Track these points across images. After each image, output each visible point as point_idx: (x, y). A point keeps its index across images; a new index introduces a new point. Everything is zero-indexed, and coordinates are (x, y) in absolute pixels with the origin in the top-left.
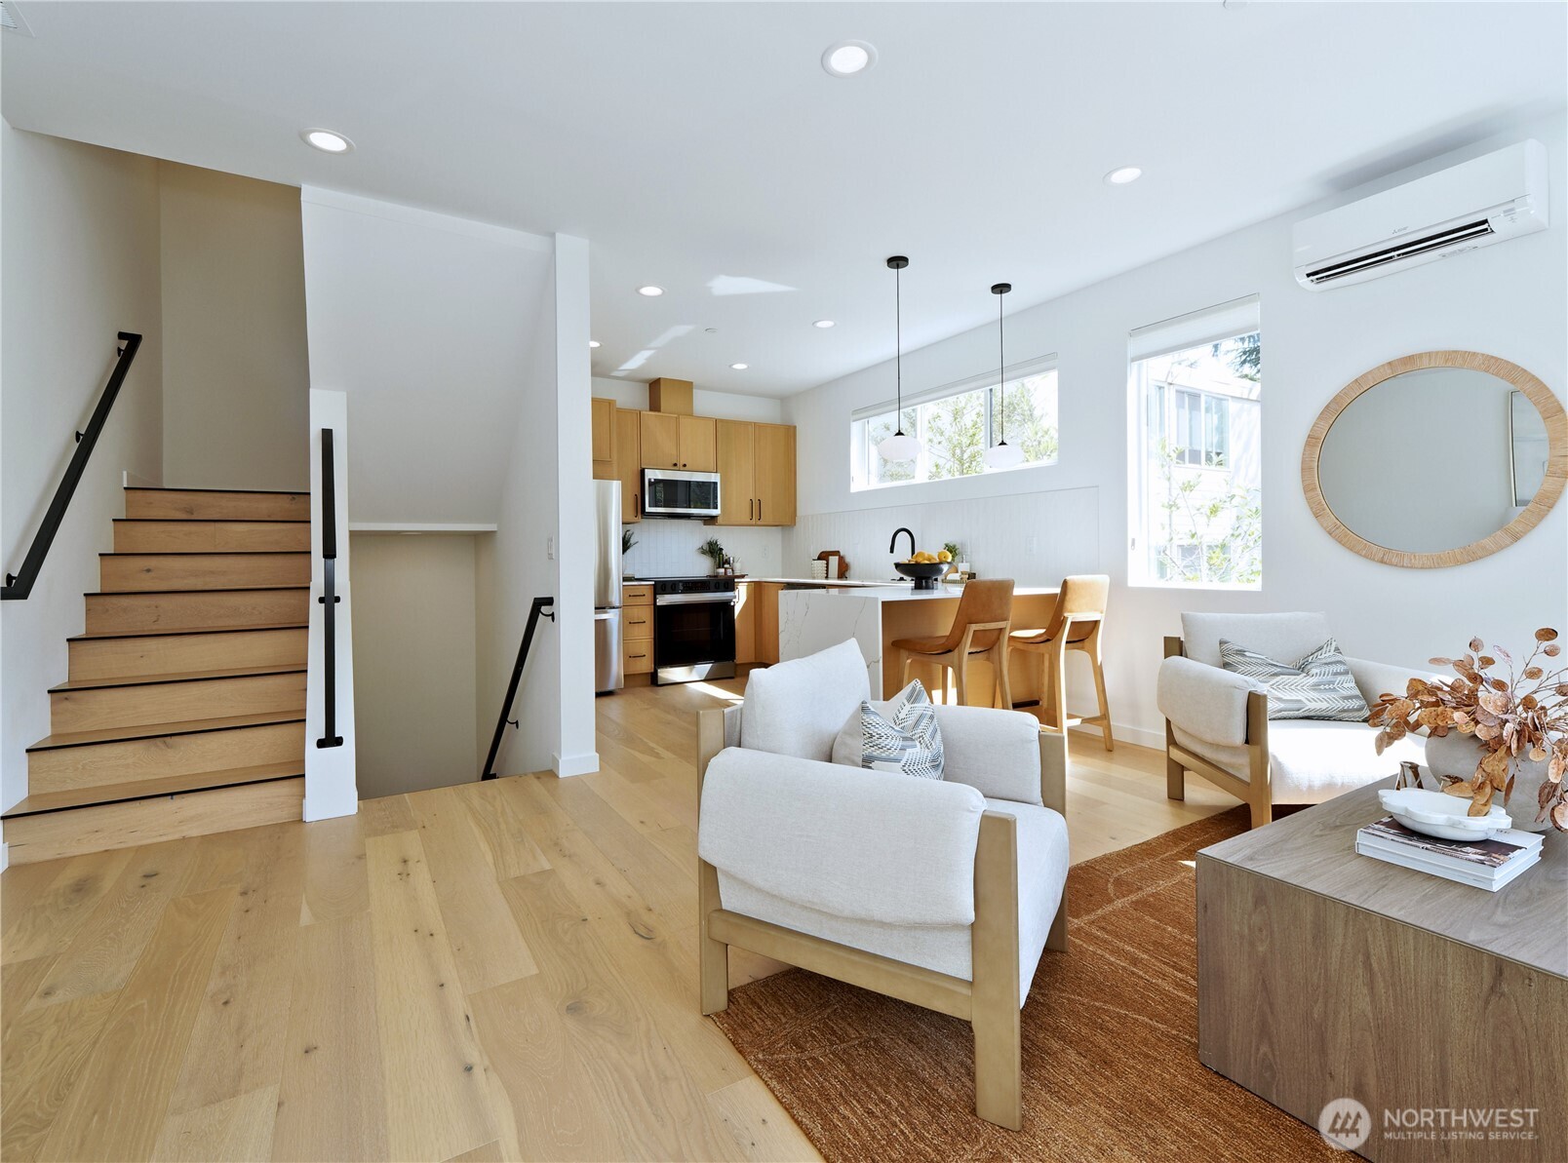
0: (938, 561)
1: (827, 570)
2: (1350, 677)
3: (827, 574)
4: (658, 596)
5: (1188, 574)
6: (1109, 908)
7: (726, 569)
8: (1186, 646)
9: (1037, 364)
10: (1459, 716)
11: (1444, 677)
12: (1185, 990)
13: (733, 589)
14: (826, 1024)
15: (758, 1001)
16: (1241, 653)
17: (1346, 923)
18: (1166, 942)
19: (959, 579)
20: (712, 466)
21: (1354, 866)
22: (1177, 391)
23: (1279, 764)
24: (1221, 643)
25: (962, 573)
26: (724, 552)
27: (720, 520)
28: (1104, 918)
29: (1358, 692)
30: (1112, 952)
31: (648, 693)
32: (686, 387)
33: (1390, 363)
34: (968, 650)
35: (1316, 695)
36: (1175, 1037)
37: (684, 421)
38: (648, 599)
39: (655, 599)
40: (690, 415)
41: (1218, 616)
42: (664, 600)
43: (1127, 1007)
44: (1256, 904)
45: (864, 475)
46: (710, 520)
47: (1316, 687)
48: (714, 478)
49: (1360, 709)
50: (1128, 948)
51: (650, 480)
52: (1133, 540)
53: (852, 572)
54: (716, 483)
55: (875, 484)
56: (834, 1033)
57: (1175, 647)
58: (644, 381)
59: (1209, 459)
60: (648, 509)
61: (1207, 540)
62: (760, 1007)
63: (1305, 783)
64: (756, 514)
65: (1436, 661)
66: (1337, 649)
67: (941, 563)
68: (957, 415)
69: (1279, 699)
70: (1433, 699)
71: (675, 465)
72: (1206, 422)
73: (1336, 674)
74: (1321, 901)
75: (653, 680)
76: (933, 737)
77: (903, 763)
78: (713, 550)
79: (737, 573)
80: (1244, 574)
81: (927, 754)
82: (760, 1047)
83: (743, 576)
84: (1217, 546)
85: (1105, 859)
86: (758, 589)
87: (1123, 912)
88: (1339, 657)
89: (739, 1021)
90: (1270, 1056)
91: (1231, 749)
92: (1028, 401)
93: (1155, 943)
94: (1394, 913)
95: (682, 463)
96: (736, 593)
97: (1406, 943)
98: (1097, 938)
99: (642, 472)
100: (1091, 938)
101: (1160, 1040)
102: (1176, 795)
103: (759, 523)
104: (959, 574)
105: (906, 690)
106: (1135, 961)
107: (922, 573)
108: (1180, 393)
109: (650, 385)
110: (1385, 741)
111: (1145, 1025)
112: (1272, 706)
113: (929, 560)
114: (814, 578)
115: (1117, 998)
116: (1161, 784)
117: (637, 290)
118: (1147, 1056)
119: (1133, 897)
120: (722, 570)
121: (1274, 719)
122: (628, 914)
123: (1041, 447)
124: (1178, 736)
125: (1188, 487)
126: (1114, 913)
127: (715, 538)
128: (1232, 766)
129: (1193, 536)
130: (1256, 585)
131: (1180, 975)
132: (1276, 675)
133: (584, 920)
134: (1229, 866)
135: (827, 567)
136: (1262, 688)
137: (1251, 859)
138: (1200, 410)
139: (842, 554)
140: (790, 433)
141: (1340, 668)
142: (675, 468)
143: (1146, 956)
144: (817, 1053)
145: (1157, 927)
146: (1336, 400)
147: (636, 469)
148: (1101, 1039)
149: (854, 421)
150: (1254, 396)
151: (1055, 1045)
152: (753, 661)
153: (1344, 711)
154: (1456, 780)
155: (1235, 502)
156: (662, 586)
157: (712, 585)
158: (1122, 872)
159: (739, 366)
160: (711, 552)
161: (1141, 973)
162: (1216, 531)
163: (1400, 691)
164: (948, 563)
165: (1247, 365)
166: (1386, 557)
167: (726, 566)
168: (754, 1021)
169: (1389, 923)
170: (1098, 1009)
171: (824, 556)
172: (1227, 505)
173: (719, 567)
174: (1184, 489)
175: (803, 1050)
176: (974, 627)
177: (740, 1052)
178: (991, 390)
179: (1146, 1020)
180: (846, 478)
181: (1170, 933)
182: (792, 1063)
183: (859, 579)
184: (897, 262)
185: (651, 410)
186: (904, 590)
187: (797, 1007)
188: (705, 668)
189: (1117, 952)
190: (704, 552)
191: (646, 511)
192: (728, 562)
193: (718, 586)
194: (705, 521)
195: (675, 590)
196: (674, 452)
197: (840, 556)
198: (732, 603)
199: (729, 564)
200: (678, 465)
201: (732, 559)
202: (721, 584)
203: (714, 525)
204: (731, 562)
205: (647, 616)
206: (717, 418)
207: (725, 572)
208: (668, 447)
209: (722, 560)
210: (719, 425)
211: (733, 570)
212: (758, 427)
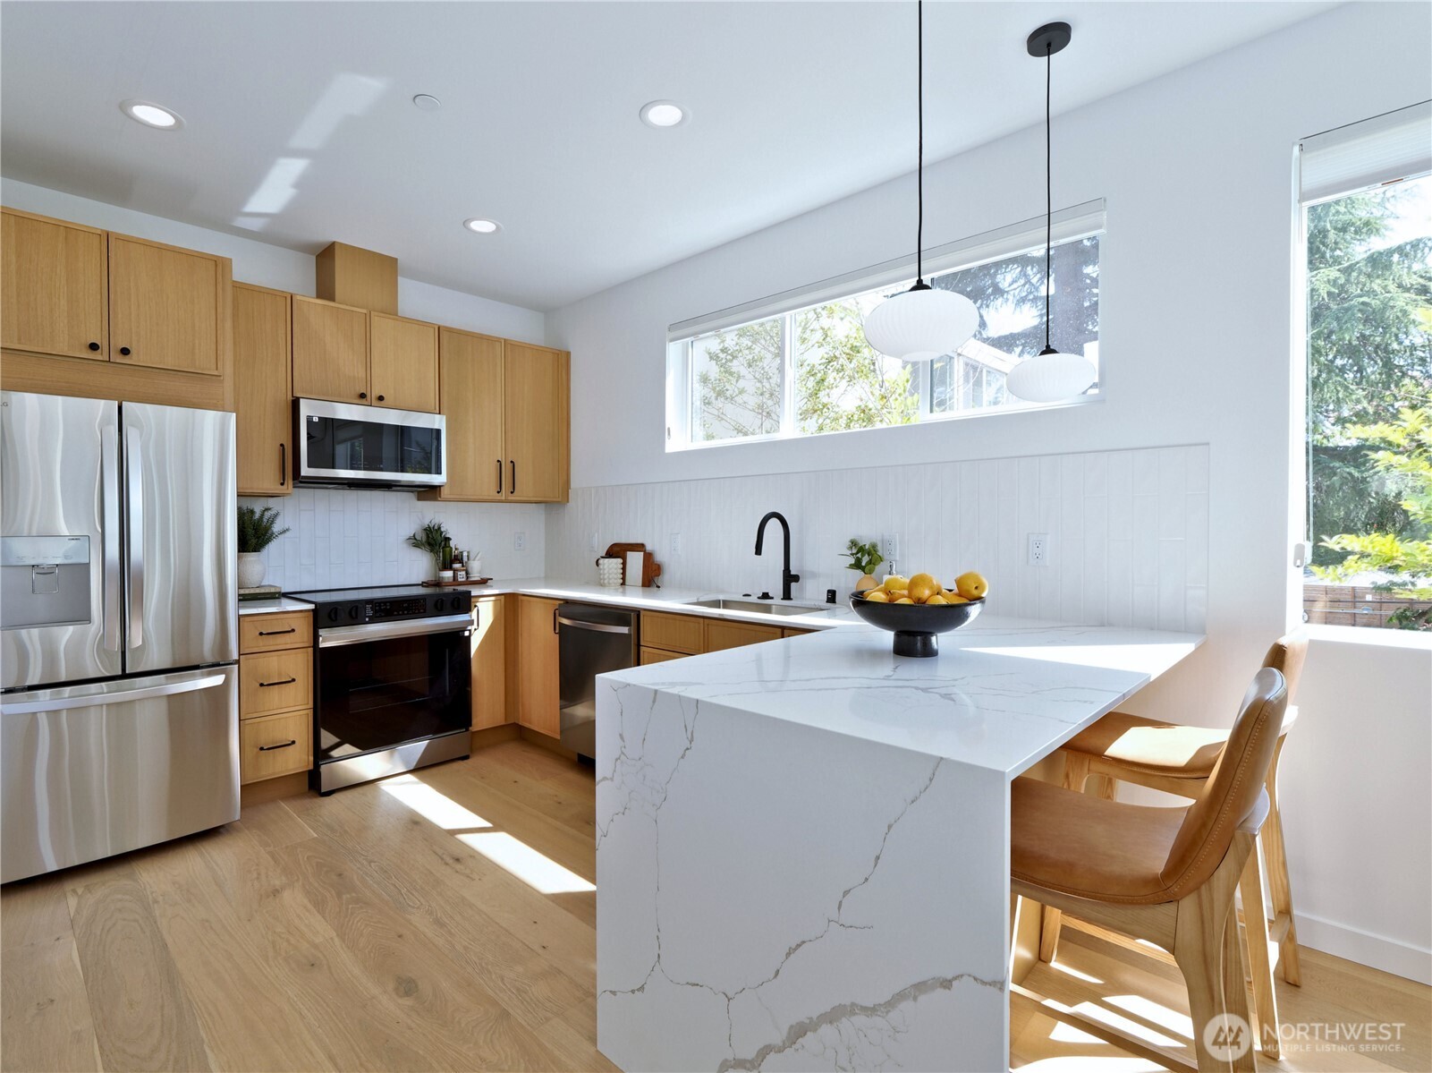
1: (624, 573)
3: (624, 579)
4: (322, 632)
7: (455, 571)
13: (468, 610)
20: (432, 399)
26: (452, 544)
27: (445, 492)
31: (304, 808)
32: (386, 267)
37: (381, 325)
38: (303, 635)
39: (316, 639)
40: (391, 311)
42: (333, 638)
45: (684, 429)
46: (430, 492)
48: (438, 422)
51: (310, 418)
53: (668, 575)
54: (438, 431)
55: (704, 440)
58: (304, 248)
60: (305, 471)
64: (507, 480)
71: (363, 396)
75: (313, 783)
78: (433, 540)
79: (475, 577)
83: (483, 582)
86: (511, 605)
95: (376, 392)
96: (475, 614)
99: (296, 405)
103: (512, 498)
109: (318, 257)
114: (602, 586)
120: (448, 574)
127: (436, 521)
135: (624, 569)
139: (649, 548)
140: (561, 361)
142: (363, 401)
147: (285, 397)
149: (672, 340)
152: (503, 723)
156: (328, 614)
157: (429, 604)
159: (482, 226)
160: (429, 544)
167: (457, 566)
171: (617, 551)
173: (444, 569)
180: (659, 430)
185: (319, 296)
188: (416, 748)
190: (415, 542)
191: (303, 474)
192: (459, 559)
193: (436, 605)
194: (419, 492)
195: (357, 618)
196: (362, 374)
197: (645, 551)
198: (467, 633)
199: (461, 561)
200: (368, 395)
201: (465, 554)
202: (442, 601)
203: (435, 499)
204: (465, 559)
205: (299, 667)
206: (441, 324)
207: (455, 577)
208: (349, 365)
209: (448, 557)
210: (444, 336)
211: (467, 573)
212: (511, 347)
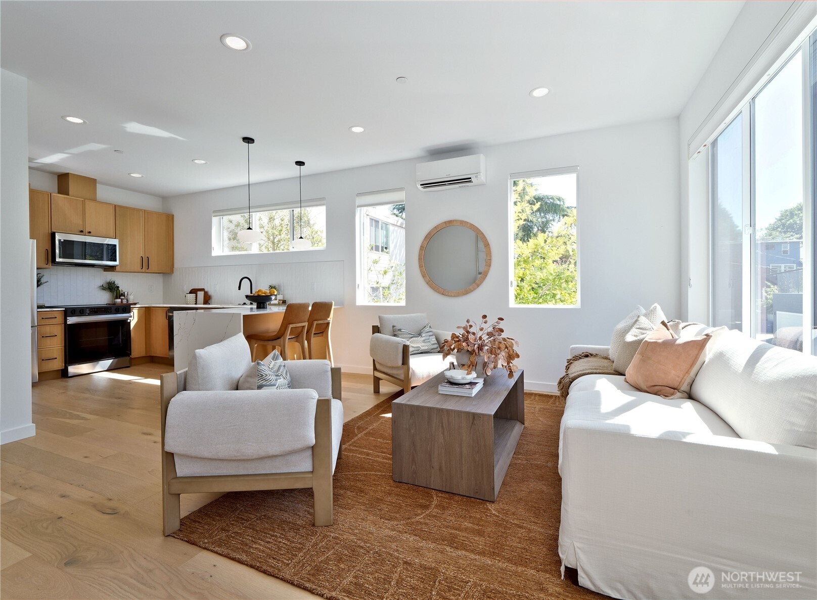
0: (269, 294)
1: (196, 300)
2: (434, 337)
4: (67, 318)
5: (376, 300)
6: (356, 438)
7: (122, 299)
8: (381, 329)
9: (316, 201)
10: (464, 344)
11: (459, 332)
12: (386, 459)
13: (129, 312)
14: (237, 517)
15: (197, 520)
16: (400, 330)
17: (437, 415)
18: (378, 445)
19: (277, 303)
20: (112, 233)
21: (438, 397)
22: (370, 219)
23: (413, 371)
24: (393, 327)
25: (279, 300)
26: (120, 289)
27: (118, 268)
28: (354, 442)
29: (436, 342)
30: (359, 454)
31: (60, 383)
32: (91, 182)
33: (445, 222)
34: (288, 337)
35: (423, 344)
36: (385, 475)
37: (90, 206)
38: (60, 319)
39: (65, 320)
40: (94, 199)
41: (392, 316)
42: (71, 320)
43: (367, 471)
44: (411, 416)
45: (219, 248)
46: (112, 268)
47: (424, 341)
48: (115, 242)
49: (437, 348)
50: (365, 450)
51: (60, 241)
52: (358, 285)
53: (213, 299)
54: (115, 246)
55: (227, 252)
56: (243, 519)
57: (376, 329)
58: (53, 173)
59: (382, 250)
60: (58, 260)
61: (383, 285)
62: (199, 522)
63: (421, 376)
64: (145, 265)
65: (458, 327)
66: (430, 327)
67: (271, 295)
68: (271, 219)
69: (413, 347)
70: (458, 339)
71: (81, 231)
72: (381, 233)
73: (430, 336)
74: (430, 409)
75: (64, 374)
76: (286, 374)
77: (277, 386)
78: (111, 287)
79: (130, 302)
80: (398, 299)
81: (286, 382)
82: (205, 537)
83: (135, 304)
84: (386, 288)
85: (353, 420)
86: (147, 312)
87: (362, 438)
88: (431, 330)
89: (189, 531)
90: (415, 469)
91: (397, 368)
92: (307, 216)
93: (374, 446)
94: (449, 408)
95: (87, 230)
96: (132, 314)
97: (452, 416)
98: (353, 450)
99: (53, 235)
100: (350, 450)
101: (379, 478)
102: (377, 391)
103: (147, 271)
104: (278, 301)
105: (271, 355)
106: (368, 454)
107: (261, 301)
108: (371, 219)
109: (58, 176)
110: (444, 357)
111: (374, 475)
112: (411, 349)
113: (265, 294)
114: (187, 304)
115: (363, 468)
116: (371, 388)
117: (63, 117)
118: (375, 484)
119: (365, 432)
120: (119, 301)
121: (413, 354)
122: (94, 506)
123: (315, 239)
124: (378, 366)
125: (375, 262)
126: (358, 439)
127: (113, 280)
128: (397, 375)
129: (377, 283)
130: (403, 303)
131: (384, 455)
132: (412, 338)
133: (59, 518)
134: (402, 405)
135: (196, 298)
136: (408, 343)
137: (409, 401)
138: (379, 228)
139: (206, 290)
140: (170, 219)
141: (431, 333)
142: (82, 233)
143: (371, 452)
144: (236, 530)
145: (374, 440)
146: (429, 233)
147: (49, 232)
148: (359, 484)
149: (214, 216)
150: (399, 224)
151: (342, 492)
152: (145, 355)
153: (432, 349)
154: (463, 365)
155: (393, 269)
156: (70, 311)
157: (113, 310)
158: (359, 424)
159: (135, 175)
160: (110, 289)
161: (370, 458)
162: (386, 281)
163: (449, 338)
164: (275, 295)
165: (395, 210)
166: (444, 293)
167: (122, 297)
168: (198, 528)
169: (448, 411)
170: (356, 475)
171: (194, 291)
172: (390, 270)
173: (117, 298)
174: (374, 263)
175: (228, 531)
176: (291, 326)
177: (193, 544)
178: (293, 210)
179: (374, 473)
180: (209, 248)
181: (379, 441)
182: (224, 538)
183: (218, 304)
184: (248, 140)
185: (59, 193)
186: (250, 309)
187: (220, 516)
188: (107, 363)
189: (361, 453)
190: (103, 288)
191: (57, 260)
192: (123, 295)
193: (116, 310)
194: (105, 268)
195: (83, 313)
196: (81, 223)
197: (205, 291)
198: (129, 321)
199: (124, 296)
200: (84, 231)
201: (126, 293)
202: (118, 308)
203: (113, 271)
204: (126, 295)
205: (59, 331)
206: (116, 204)
207: (122, 302)
208: (76, 220)
209: (118, 294)
210: (117, 209)
211: (127, 300)
212: (146, 213)
